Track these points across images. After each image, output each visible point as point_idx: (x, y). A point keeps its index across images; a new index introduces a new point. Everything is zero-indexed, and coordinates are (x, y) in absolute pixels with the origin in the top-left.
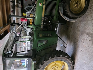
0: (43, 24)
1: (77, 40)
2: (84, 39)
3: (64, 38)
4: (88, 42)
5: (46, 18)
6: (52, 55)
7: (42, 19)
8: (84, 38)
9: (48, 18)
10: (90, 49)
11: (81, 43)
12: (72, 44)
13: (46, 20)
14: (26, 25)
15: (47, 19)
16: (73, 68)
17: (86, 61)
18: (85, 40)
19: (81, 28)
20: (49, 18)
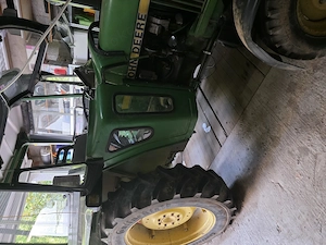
0: (142, 52)
1: (275, 140)
2: (305, 151)
3: (220, 105)
4: (318, 170)
5: (159, 21)
6: (165, 190)
7: (136, 26)
8: (306, 143)
9: (166, 24)
10: (319, 197)
11: (287, 157)
12: (249, 143)
13: (155, 30)
14: (65, 18)
15: (162, 28)
16: (231, 223)
17: (285, 226)
18: (309, 158)
19: (311, 98)
20: (173, 21)
